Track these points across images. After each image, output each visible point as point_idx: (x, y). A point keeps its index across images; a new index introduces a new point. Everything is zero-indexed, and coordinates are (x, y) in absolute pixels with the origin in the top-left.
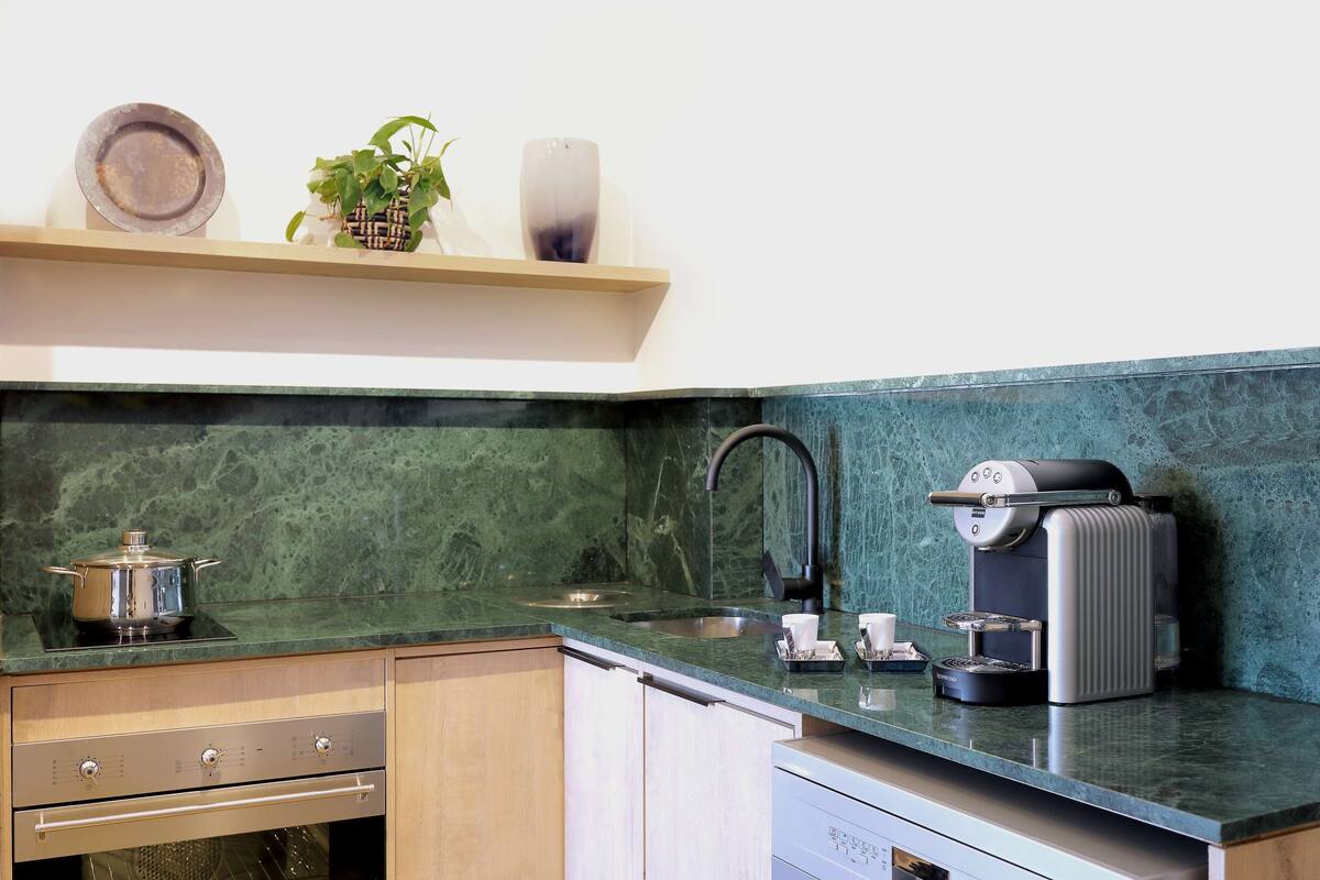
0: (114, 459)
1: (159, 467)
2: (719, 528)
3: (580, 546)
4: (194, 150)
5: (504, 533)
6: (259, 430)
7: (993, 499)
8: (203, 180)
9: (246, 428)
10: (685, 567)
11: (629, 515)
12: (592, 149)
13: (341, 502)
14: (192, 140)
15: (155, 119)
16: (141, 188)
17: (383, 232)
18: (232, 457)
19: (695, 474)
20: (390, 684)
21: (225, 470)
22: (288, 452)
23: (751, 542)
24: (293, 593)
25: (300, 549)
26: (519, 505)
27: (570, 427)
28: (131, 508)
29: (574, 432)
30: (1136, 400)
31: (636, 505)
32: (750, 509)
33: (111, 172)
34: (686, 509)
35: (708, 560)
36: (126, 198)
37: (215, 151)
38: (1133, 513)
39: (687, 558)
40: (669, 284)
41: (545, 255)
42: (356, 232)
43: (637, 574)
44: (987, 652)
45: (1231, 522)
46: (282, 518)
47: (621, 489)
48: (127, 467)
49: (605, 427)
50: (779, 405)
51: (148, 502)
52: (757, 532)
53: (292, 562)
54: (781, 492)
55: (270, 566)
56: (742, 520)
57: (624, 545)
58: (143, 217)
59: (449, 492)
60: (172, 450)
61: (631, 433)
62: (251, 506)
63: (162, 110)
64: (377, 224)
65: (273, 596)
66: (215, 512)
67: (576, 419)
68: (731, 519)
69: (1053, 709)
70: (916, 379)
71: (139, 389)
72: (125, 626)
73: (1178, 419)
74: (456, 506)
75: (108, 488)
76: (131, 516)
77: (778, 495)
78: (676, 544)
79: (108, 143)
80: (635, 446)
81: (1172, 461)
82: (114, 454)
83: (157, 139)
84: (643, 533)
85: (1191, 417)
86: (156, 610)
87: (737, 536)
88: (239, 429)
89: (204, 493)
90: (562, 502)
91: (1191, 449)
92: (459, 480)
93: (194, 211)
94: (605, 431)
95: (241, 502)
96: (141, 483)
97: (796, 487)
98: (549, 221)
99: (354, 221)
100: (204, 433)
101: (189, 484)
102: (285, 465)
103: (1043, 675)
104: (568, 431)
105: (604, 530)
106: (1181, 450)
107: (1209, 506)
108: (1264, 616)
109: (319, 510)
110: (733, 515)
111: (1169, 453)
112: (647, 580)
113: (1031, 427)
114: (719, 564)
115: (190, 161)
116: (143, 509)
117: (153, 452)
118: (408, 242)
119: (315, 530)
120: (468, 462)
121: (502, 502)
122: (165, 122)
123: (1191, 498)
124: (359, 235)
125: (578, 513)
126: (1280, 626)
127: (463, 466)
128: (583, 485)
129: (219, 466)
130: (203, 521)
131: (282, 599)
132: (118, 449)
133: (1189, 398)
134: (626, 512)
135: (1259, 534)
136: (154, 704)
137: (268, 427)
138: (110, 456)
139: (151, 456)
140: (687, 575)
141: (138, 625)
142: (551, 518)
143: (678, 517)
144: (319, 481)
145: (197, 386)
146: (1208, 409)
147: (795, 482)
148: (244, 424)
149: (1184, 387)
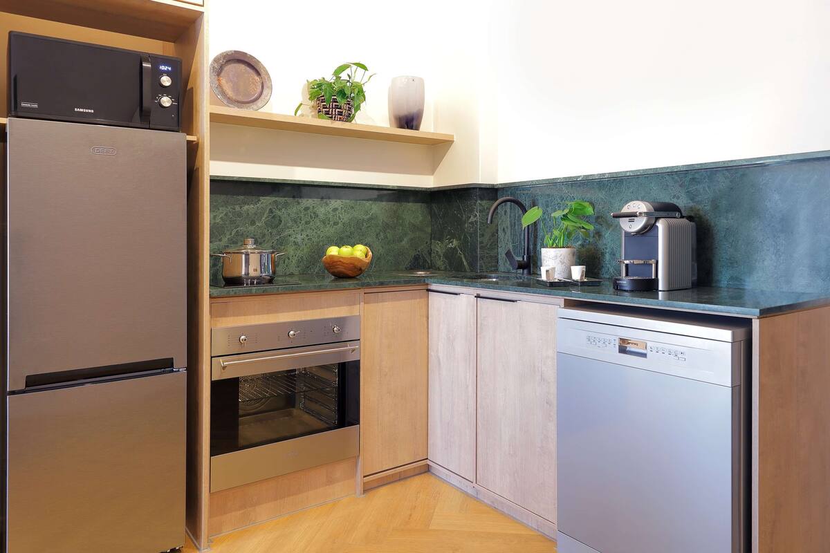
0: (220, 211)
1: (240, 215)
2: (481, 243)
3: (413, 253)
4: (258, 73)
5: (383, 247)
6: (283, 200)
7: (640, 213)
8: (263, 87)
9: (277, 199)
10: (464, 260)
11: (433, 241)
12: (421, 81)
13: (316, 233)
14: (258, 69)
15: (242, 58)
16: (236, 89)
17: (340, 113)
18: (271, 211)
19: (470, 221)
20: (362, 304)
21: (268, 217)
22: (294, 210)
23: (494, 249)
24: (296, 273)
25: (299, 253)
26: (388, 235)
27: (409, 202)
28: (228, 233)
29: (410, 204)
30: (676, 182)
31: (438, 235)
32: (493, 235)
33: (223, 81)
34: (465, 236)
35: (477, 257)
36: (230, 93)
37: (267, 74)
38: (685, 220)
39: (465, 257)
40: (453, 141)
41: (401, 127)
42: (327, 113)
43: (437, 266)
44: (629, 274)
45: (716, 225)
46: (292, 239)
47: (429, 230)
48: (226, 215)
49: (423, 203)
50: (506, 191)
51: (235, 230)
52: (495, 245)
53: (296, 258)
54: (507, 227)
55: (287, 260)
56: (490, 240)
57: (430, 254)
58: (238, 102)
59: (361, 229)
60: (246, 207)
61: (434, 206)
62: (279, 233)
63: (245, 54)
64: (337, 110)
65: (288, 273)
66: (264, 236)
67: (412, 199)
68: (486, 239)
69: (660, 293)
70: (579, 177)
71: (235, 179)
72: (247, 279)
73: (694, 188)
74: (363, 235)
75: (218, 224)
76: (228, 237)
77: (506, 229)
78: (459, 251)
79: (221, 68)
80: (436, 211)
81: (691, 204)
82: (220, 209)
83: (242, 67)
84: (439, 248)
85: (700, 187)
86: (261, 273)
87: (488, 246)
88: (274, 199)
89: (259, 227)
90: (406, 234)
91: (700, 199)
92: (365, 224)
93: (259, 100)
94: (423, 205)
95: (275, 231)
96: (232, 222)
97: (515, 226)
98: (404, 112)
99: (326, 108)
100: (259, 200)
101: (253, 223)
102: (293, 216)
103: (656, 281)
104: (408, 204)
105: (422, 247)
106: (695, 200)
107: (707, 220)
108: (730, 259)
109: (307, 236)
110: (487, 237)
111: (690, 201)
112: (443, 268)
113: (629, 194)
114: (482, 258)
115: (257, 78)
116: (233, 233)
117: (237, 208)
118: (349, 118)
119: (306, 245)
120: (368, 216)
121: (382, 234)
122: (246, 60)
123: (700, 217)
124: (329, 114)
125: (412, 239)
126: (737, 262)
127: (366, 217)
128: (414, 228)
129: (265, 216)
130: (258, 240)
131: (292, 275)
132: (222, 206)
133: (699, 180)
134: (431, 239)
135: (727, 229)
136: (269, 312)
137: (286, 199)
138: (219, 209)
139: (237, 210)
140: (465, 263)
141: (253, 278)
142: (401, 241)
143: (460, 239)
144: (307, 223)
145: (260, 179)
146: (707, 184)
147: (515, 223)
148: (275, 197)
149: (697, 176)
